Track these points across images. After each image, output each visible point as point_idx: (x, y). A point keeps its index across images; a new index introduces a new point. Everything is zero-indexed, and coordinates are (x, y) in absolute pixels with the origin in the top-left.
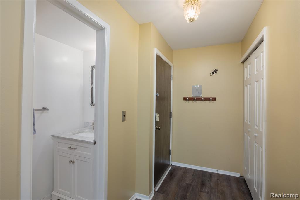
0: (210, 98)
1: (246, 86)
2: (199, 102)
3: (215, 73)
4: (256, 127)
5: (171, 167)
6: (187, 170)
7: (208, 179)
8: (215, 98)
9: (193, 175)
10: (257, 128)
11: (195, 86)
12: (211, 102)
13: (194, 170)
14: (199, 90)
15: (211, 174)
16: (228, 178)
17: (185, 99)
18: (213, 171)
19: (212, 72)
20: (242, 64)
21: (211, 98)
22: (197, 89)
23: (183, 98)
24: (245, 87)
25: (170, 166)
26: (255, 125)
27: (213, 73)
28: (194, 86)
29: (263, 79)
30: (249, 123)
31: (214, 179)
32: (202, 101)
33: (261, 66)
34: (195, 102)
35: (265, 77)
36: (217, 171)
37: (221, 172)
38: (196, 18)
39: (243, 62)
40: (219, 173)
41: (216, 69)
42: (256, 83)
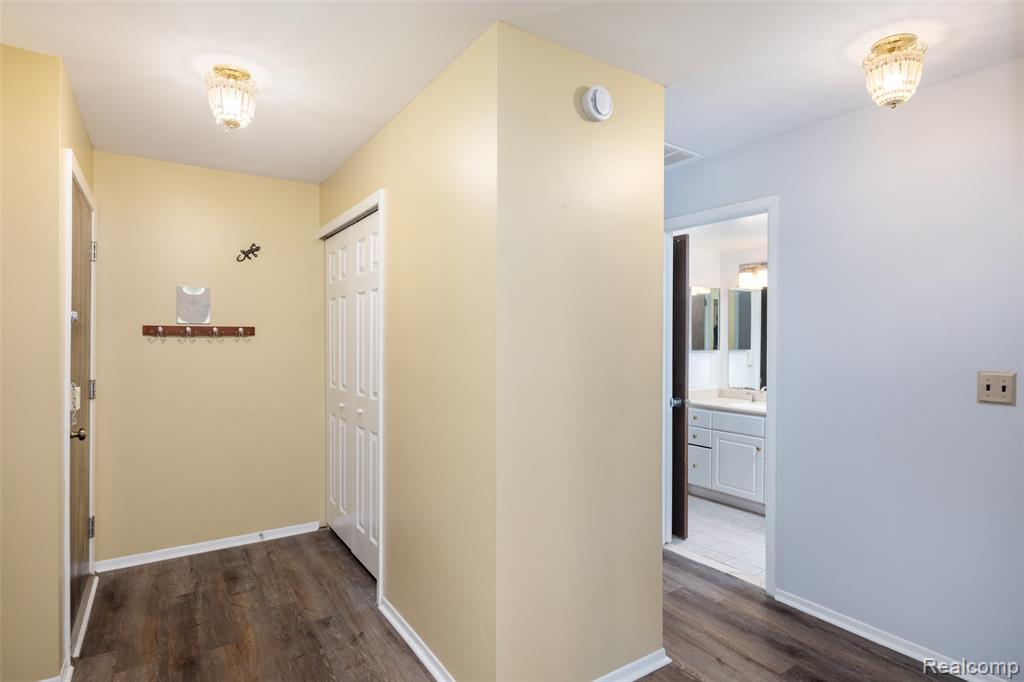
0: (238, 328)
1: (333, 299)
2: (201, 341)
3: (250, 255)
4: (359, 393)
5: (96, 579)
6: (163, 569)
7: (242, 563)
8: (253, 328)
9: (191, 570)
10: (363, 395)
11: (185, 290)
12: (241, 339)
13: (191, 558)
14: (202, 303)
15: (246, 551)
16: (293, 542)
17: (149, 331)
18: (250, 539)
19: (244, 252)
20: (323, 242)
21: (241, 330)
22: (194, 300)
23: (141, 330)
24: (331, 301)
25: (94, 576)
26: (358, 390)
27: (246, 254)
28: (181, 288)
29: (376, 290)
30: (341, 388)
31: (258, 556)
32: (211, 339)
33: (372, 261)
34: (188, 340)
35: (382, 286)
36: (261, 535)
37: (271, 535)
38: (243, 124)
39: (326, 238)
40: (266, 539)
41: (254, 245)
42: (358, 296)
